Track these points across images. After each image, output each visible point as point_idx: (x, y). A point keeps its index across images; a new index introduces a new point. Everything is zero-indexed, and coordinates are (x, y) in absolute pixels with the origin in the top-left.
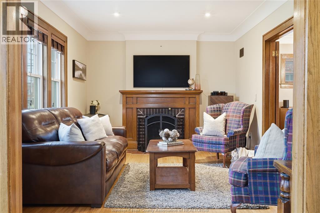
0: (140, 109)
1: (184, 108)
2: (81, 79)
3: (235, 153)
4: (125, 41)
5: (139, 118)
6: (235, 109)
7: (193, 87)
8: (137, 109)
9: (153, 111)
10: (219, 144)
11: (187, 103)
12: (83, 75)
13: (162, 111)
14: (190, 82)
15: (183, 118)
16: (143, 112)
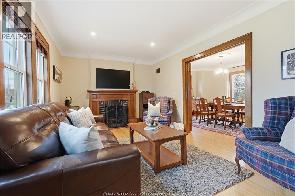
0: (101, 101)
1: (128, 101)
2: (59, 81)
3: (173, 126)
4: (90, 59)
5: (101, 108)
6: (164, 100)
7: (132, 88)
8: (100, 101)
9: (109, 103)
10: (164, 121)
11: (129, 97)
12: (60, 79)
13: (115, 102)
14: (131, 86)
15: (128, 106)
16: (104, 104)
